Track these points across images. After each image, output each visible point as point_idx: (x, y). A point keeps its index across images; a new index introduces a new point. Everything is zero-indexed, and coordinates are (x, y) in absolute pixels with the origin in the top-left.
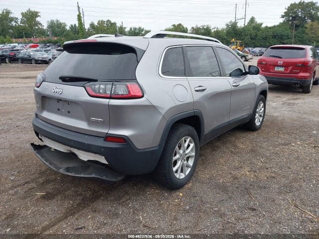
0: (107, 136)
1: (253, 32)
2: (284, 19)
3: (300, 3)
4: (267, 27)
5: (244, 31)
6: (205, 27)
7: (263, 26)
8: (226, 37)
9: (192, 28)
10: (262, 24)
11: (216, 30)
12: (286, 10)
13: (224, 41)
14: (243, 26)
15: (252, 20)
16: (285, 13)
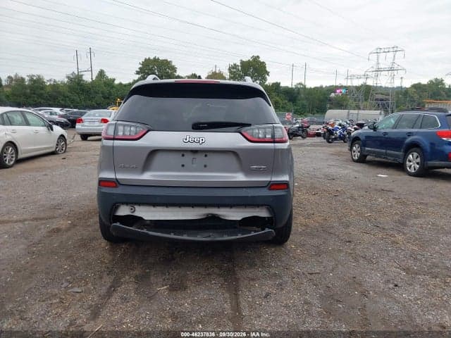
0: (273, 185)
1: (106, 90)
2: (140, 76)
3: (155, 58)
4: (121, 84)
5: (93, 87)
6: (35, 78)
7: (117, 82)
8: (69, 94)
9: (9, 77)
10: (114, 80)
11: (52, 83)
12: (141, 66)
13: (67, 99)
14: (91, 80)
15: (101, 73)
16: (140, 68)
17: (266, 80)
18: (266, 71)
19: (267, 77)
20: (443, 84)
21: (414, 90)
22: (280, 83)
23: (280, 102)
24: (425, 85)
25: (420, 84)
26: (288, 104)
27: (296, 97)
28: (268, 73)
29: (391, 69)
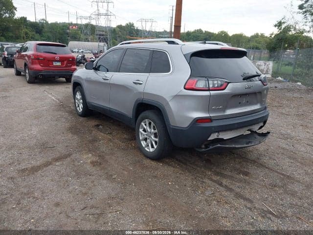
17: (14, 14)
18: (14, 6)
19: (15, 11)
20: (134, 27)
21: (119, 29)
22: (26, 18)
23: (30, 33)
24: (124, 27)
25: (121, 25)
26: (36, 35)
27: (42, 30)
28: (15, 9)
29: (106, 15)
